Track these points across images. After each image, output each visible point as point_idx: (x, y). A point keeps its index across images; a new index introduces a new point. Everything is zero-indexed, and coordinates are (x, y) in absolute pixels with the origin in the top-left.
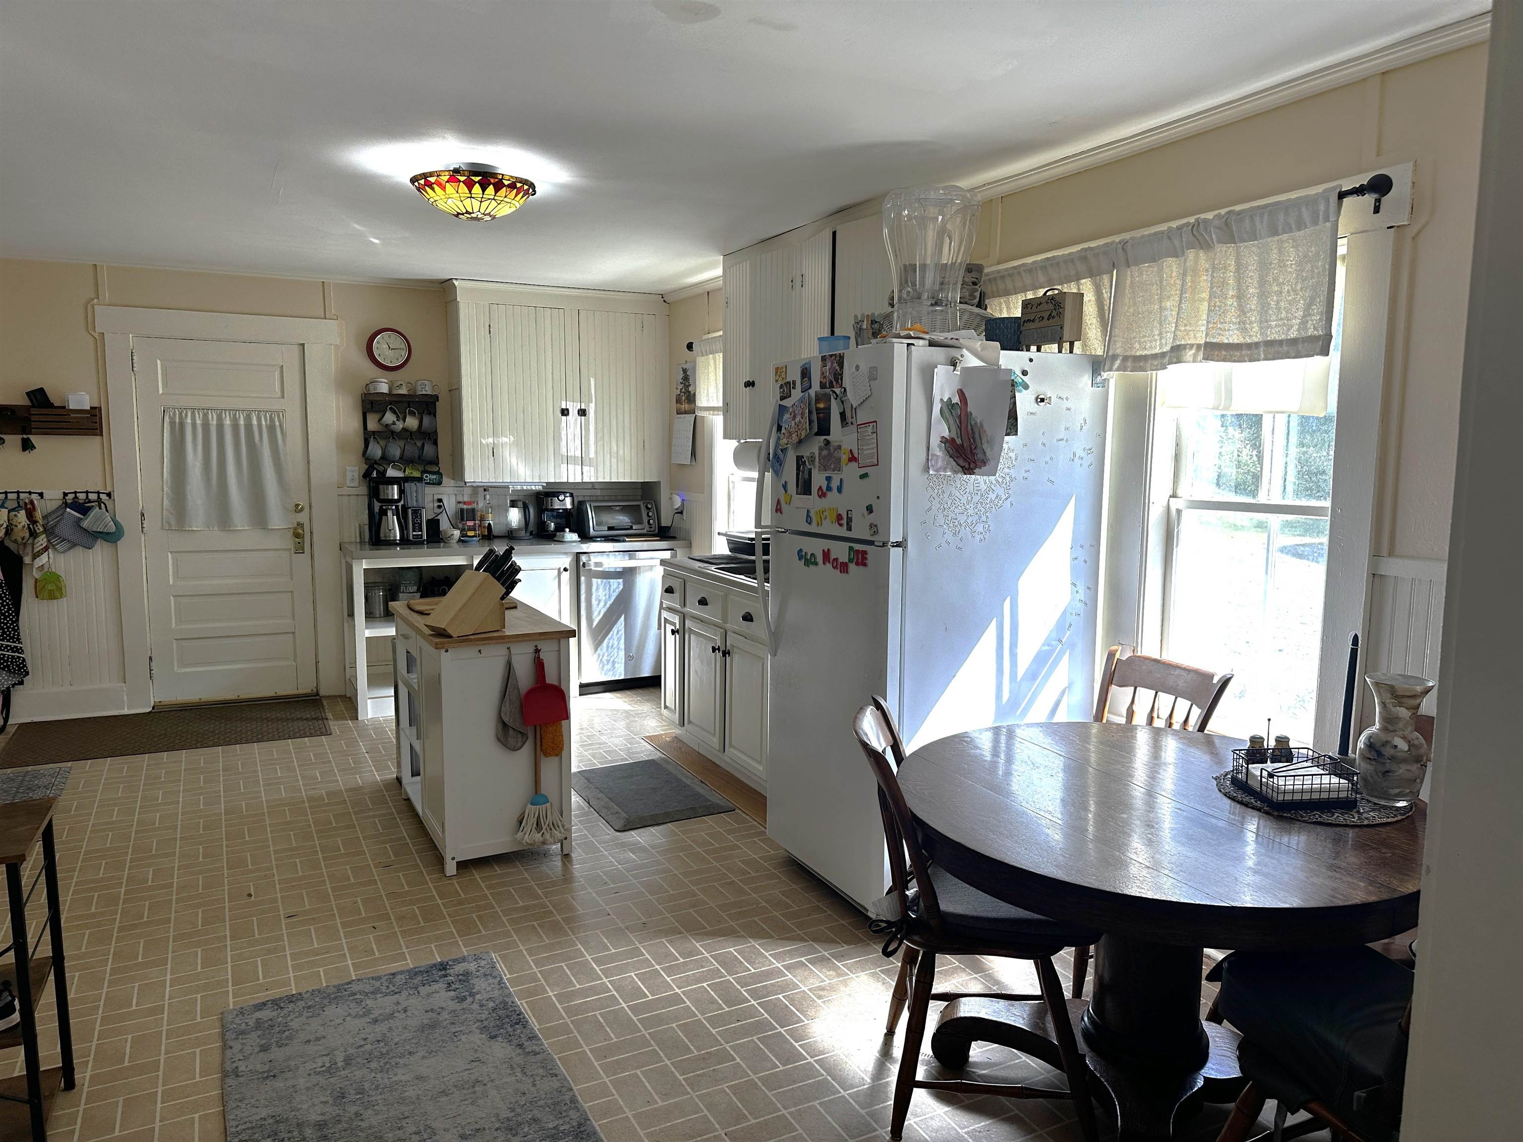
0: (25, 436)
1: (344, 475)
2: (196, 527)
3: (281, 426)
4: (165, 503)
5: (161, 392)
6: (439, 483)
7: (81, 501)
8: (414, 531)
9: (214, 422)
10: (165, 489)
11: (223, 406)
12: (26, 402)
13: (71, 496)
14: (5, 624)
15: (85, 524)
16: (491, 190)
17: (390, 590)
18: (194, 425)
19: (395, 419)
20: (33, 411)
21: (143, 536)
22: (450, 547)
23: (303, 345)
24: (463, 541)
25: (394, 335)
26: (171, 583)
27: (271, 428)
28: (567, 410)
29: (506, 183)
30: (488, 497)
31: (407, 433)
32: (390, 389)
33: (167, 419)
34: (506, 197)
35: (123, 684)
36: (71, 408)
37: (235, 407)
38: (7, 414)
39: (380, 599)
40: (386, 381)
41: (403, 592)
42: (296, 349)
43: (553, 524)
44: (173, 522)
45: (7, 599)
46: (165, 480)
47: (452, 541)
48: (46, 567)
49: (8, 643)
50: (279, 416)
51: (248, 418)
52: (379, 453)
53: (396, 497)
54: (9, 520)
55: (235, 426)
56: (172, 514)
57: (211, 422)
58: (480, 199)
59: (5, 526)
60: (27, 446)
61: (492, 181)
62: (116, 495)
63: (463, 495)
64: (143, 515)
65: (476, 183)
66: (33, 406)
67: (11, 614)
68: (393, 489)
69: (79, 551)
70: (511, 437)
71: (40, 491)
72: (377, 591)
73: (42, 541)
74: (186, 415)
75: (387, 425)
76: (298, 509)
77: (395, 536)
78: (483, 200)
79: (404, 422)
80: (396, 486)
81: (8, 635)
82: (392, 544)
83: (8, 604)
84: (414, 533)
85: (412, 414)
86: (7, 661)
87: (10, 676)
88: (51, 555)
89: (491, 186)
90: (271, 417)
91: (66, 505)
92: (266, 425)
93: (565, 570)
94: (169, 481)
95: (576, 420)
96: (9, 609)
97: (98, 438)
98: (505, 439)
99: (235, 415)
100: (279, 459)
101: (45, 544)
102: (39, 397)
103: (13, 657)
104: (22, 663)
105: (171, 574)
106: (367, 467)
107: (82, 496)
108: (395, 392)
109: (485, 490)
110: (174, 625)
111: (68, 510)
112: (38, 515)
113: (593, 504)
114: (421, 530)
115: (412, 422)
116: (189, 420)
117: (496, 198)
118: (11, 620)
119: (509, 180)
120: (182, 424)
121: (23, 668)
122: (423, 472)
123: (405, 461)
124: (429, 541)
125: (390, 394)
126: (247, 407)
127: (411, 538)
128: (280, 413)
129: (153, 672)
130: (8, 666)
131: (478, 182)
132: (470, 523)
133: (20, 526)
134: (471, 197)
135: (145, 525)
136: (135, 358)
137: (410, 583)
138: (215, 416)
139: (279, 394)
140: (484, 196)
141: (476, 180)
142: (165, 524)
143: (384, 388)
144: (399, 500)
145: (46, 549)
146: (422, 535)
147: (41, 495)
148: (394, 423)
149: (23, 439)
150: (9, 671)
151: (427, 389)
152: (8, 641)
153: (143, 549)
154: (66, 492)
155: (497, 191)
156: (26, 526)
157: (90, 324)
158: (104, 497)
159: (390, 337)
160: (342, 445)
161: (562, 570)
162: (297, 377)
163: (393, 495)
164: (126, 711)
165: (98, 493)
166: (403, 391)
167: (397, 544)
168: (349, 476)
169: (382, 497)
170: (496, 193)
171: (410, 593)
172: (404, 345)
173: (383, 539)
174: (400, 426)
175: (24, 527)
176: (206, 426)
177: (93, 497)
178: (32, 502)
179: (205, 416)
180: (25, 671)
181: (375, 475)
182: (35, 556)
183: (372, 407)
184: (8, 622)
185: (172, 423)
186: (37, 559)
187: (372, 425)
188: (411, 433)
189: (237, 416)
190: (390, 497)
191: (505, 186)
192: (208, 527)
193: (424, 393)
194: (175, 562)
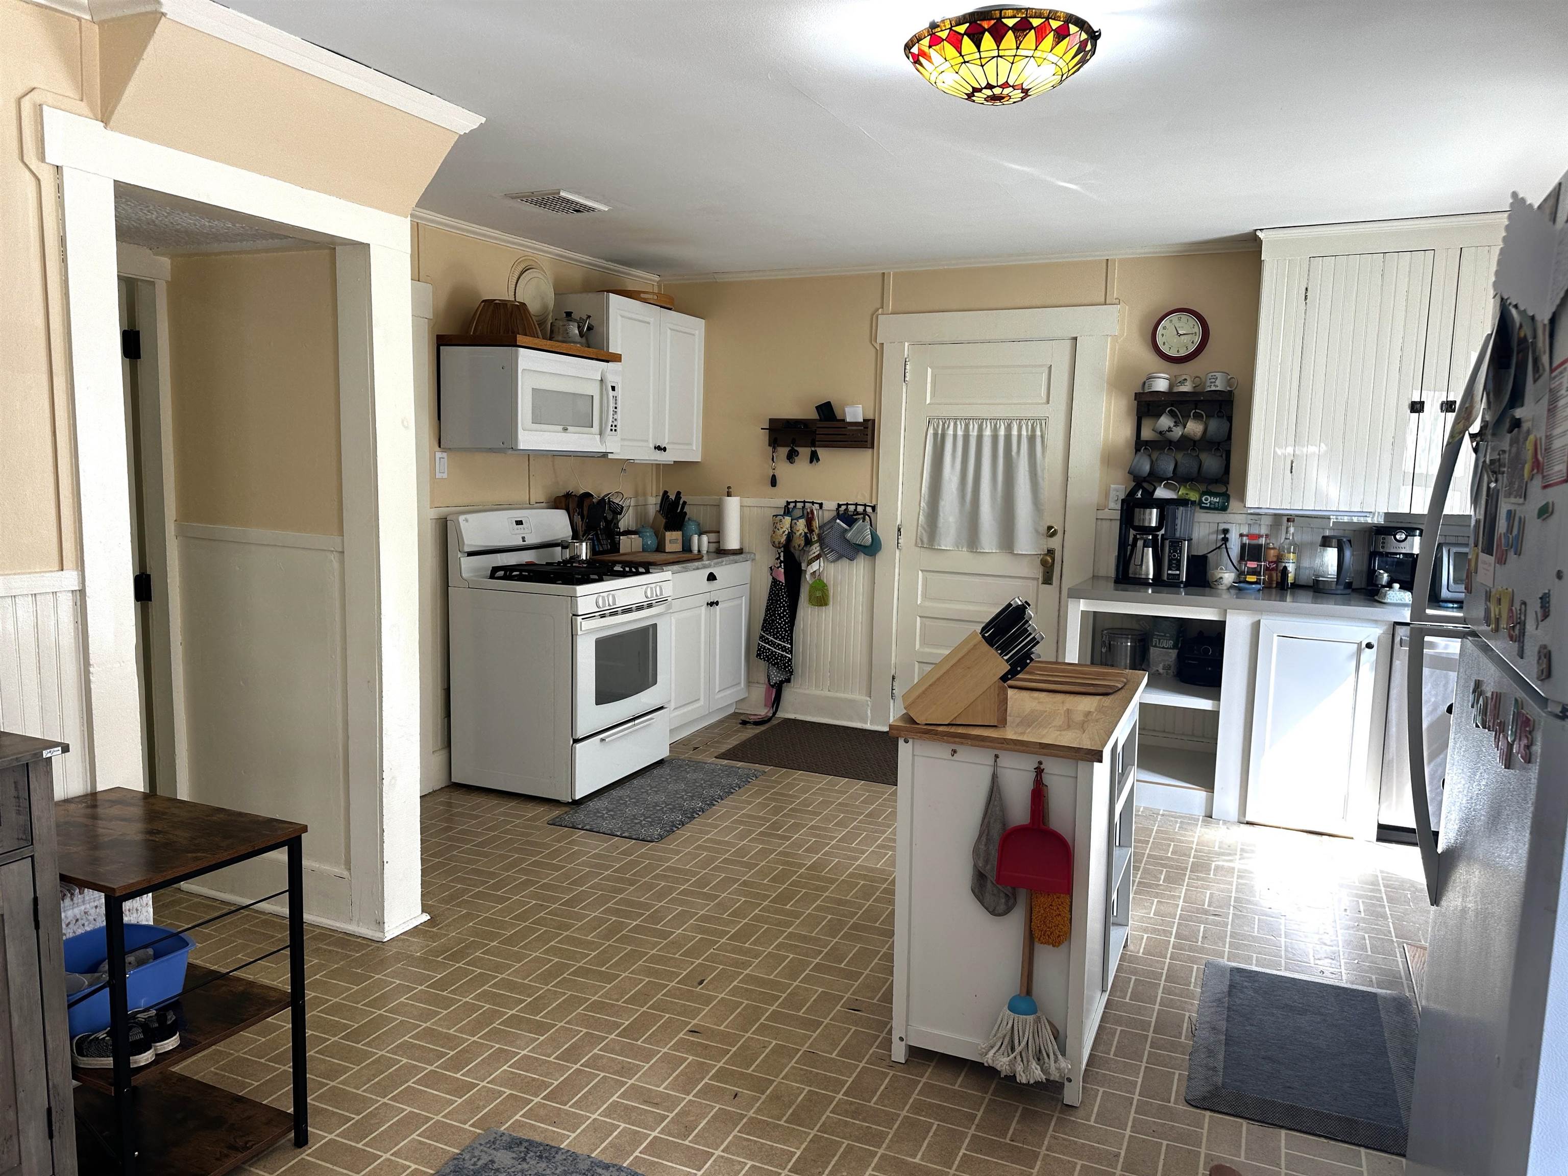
0: (813, 449)
1: (1107, 495)
2: (946, 546)
3: (1042, 437)
4: (920, 519)
5: (928, 401)
6: (1224, 509)
7: (850, 513)
8: (1169, 569)
9: (974, 433)
10: (923, 504)
11: (985, 416)
12: (814, 415)
13: (843, 508)
14: (780, 624)
15: (849, 535)
16: (988, 41)
17: (1140, 641)
18: (955, 436)
19: (1172, 424)
20: (820, 424)
21: (898, 552)
22: (1218, 596)
23: (1076, 339)
24: (1240, 589)
25: (1185, 317)
26: (919, 602)
27: (1032, 439)
28: (1422, 404)
29: (1010, 22)
30: (1292, 530)
31: (1185, 443)
32: (1171, 386)
33: (931, 431)
34: (1018, 48)
35: (868, 699)
36: (848, 420)
37: (997, 415)
38: (801, 427)
39: (1127, 650)
40: (1167, 376)
41: (1155, 646)
42: (1068, 344)
43: (1386, 575)
44: (925, 540)
45: (784, 601)
46: (922, 495)
47: (1220, 587)
48: (817, 573)
49: (780, 642)
50: (1041, 425)
51: (1009, 428)
52: (1147, 468)
53: (1154, 524)
54: (791, 527)
55: (995, 438)
56: (925, 531)
57: (971, 433)
58: (978, 62)
59: (786, 533)
60: (814, 458)
61: (986, 25)
62: (879, 509)
63: (1260, 525)
64: (899, 530)
65: (963, 35)
66: (821, 420)
67: (785, 616)
68: (1151, 514)
69: (845, 562)
70: (1322, 445)
71: (819, 502)
72: (1124, 640)
73: (815, 549)
74: (948, 426)
75: (1161, 433)
76: (1051, 532)
77: (1148, 574)
78: (984, 61)
79: (1185, 427)
80: (1155, 511)
81: (781, 635)
82: (1143, 583)
83: (784, 606)
84: (1170, 572)
85: (1197, 417)
86: (777, 659)
87: (779, 673)
88: (822, 564)
89: (987, 34)
90: (1032, 425)
91: (839, 516)
92: (1027, 435)
93: (1369, 646)
94: (926, 496)
95: (1436, 419)
96: (785, 610)
97: (870, 450)
98: (1312, 449)
99: (995, 425)
100: (1036, 475)
101: (818, 552)
102: (826, 410)
103: (782, 655)
104: (787, 663)
105: (920, 593)
106: (1134, 484)
107: (852, 508)
108: (1176, 390)
109: (1288, 520)
110: (917, 646)
111: (838, 521)
112: (816, 524)
113: (1454, 550)
114: (1179, 569)
115: (1194, 428)
116: (950, 432)
117: (1001, 53)
118: (784, 621)
119: (1014, 17)
120: (943, 436)
121: (787, 667)
122: (1204, 493)
123: (1179, 478)
124: (1188, 584)
125: (1169, 393)
126: (1010, 415)
127: (1165, 578)
128: (1043, 421)
129: (894, 691)
130: (777, 663)
131: (966, 33)
132: (1252, 565)
133: (798, 534)
134: (965, 62)
135: (900, 541)
136: (908, 367)
137: (1165, 636)
138: (976, 426)
139: (1045, 400)
140: (983, 55)
141: (962, 32)
142: (919, 541)
143: (1161, 385)
144: (1158, 528)
145: (818, 557)
146: (1179, 575)
147: (821, 505)
148: (1170, 430)
149: (812, 451)
150: (778, 667)
151: (1218, 383)
152: (780, 640)
153: (897, 565)
154: (840, 503)
155: (998, 39)
156: (803, 534)
157: (873, 337)
158: (869, 510)
159: (1180, 319)
160: (1108, 459)
161: (1364, 645)
162: (1065, 377)
163: (1150, 520)
164: (868, 726)
165: (865, 505)
166: (1186, 388)
167: (1149, 585)
168: (1113, 495)
169: (1136, 523)
170: (998, 47)
171: (1163, 648)
172: (1198, 329)
173: (1132, 576)
174: (1178, 432)
175: (801, 534)
176: (966, 437)
177: (860, 509)
178: (812, 512)
179: (967, 426)
180: (789, 670)
181: (1139, 496)
182: (810, 562)
183: (1149, 410)
184: (782, 623)
185: (935, 435)
186: (809, 567)
187: (1147, 434)
188: (1195, 442)
189: (998, 426)
190: (1147, 524)
191: (1010, 28)
192: (958, 548)
193: (1213, 388)
194: (925, 581)
